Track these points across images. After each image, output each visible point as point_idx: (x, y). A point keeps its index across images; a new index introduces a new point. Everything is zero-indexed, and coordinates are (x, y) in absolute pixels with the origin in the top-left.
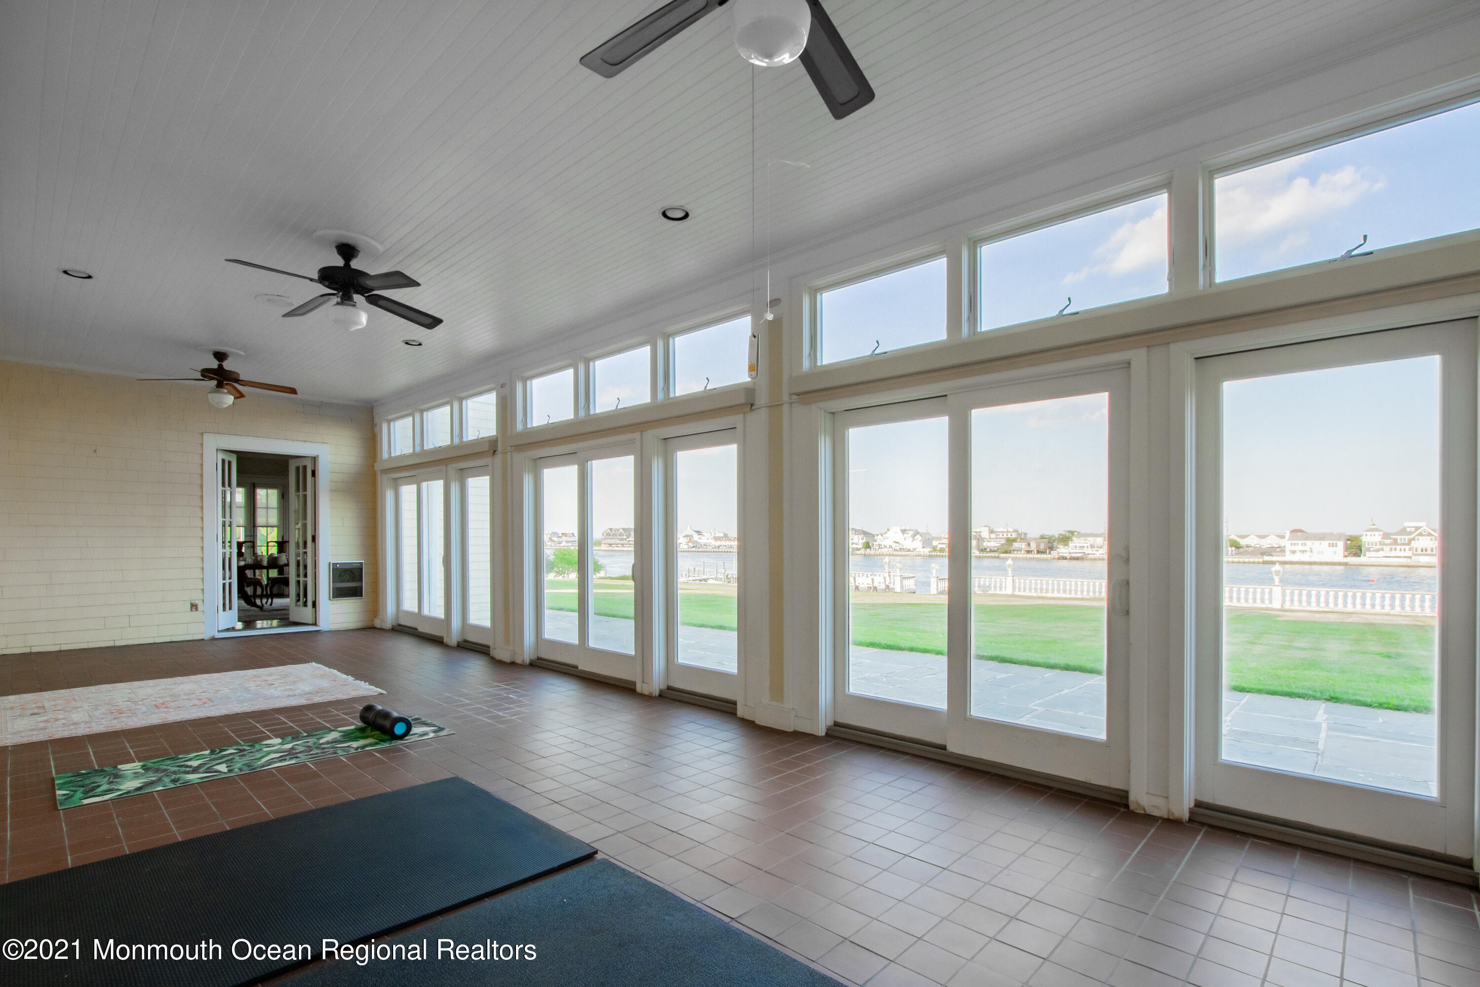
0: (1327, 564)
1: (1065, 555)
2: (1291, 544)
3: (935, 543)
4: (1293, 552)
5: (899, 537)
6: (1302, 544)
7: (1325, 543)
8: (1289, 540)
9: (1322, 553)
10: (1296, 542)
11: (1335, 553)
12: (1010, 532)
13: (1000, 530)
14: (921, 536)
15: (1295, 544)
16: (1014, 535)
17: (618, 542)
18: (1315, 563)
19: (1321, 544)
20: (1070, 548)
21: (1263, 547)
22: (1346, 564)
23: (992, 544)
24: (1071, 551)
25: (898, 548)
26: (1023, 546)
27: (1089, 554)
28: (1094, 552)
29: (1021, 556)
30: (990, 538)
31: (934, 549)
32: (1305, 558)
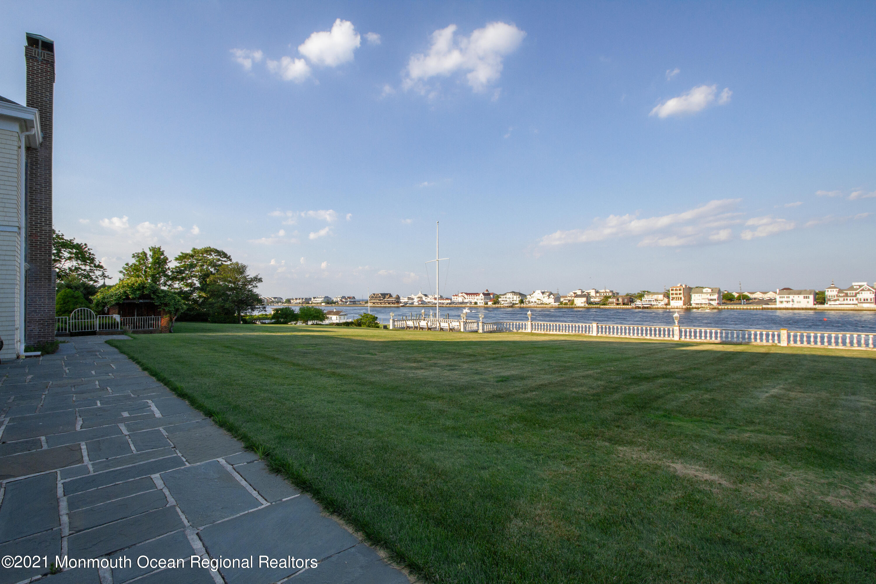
0: (803, 309)
1: (640, 306)
2: (780, 297)
3: (562, 300)
4: (781, 302)
5: (540, 296)
6: (787, 297)
7: (802, 296)
8: (778, 294)
9: (800, 302)
10: (783, 296)
11: (808, 302)
12: (608, 292)
13: (602, 291)
14: (553, 295)
15: (782, 297)
16: (610, 294)
17: (378, 301)
18: (795, 309)
19: (799, 297)
20: (642, 302)
21: (765, 299)
22: (815, 309)
23: (597, 300)
24: (643, 303)
25: (540, 303)
26: (614, 300)
27: (654, 305)
28: (658, 304)
29: (613, 306)
30: (596, 296)
31: (561, 303)
32: (789, 305)
